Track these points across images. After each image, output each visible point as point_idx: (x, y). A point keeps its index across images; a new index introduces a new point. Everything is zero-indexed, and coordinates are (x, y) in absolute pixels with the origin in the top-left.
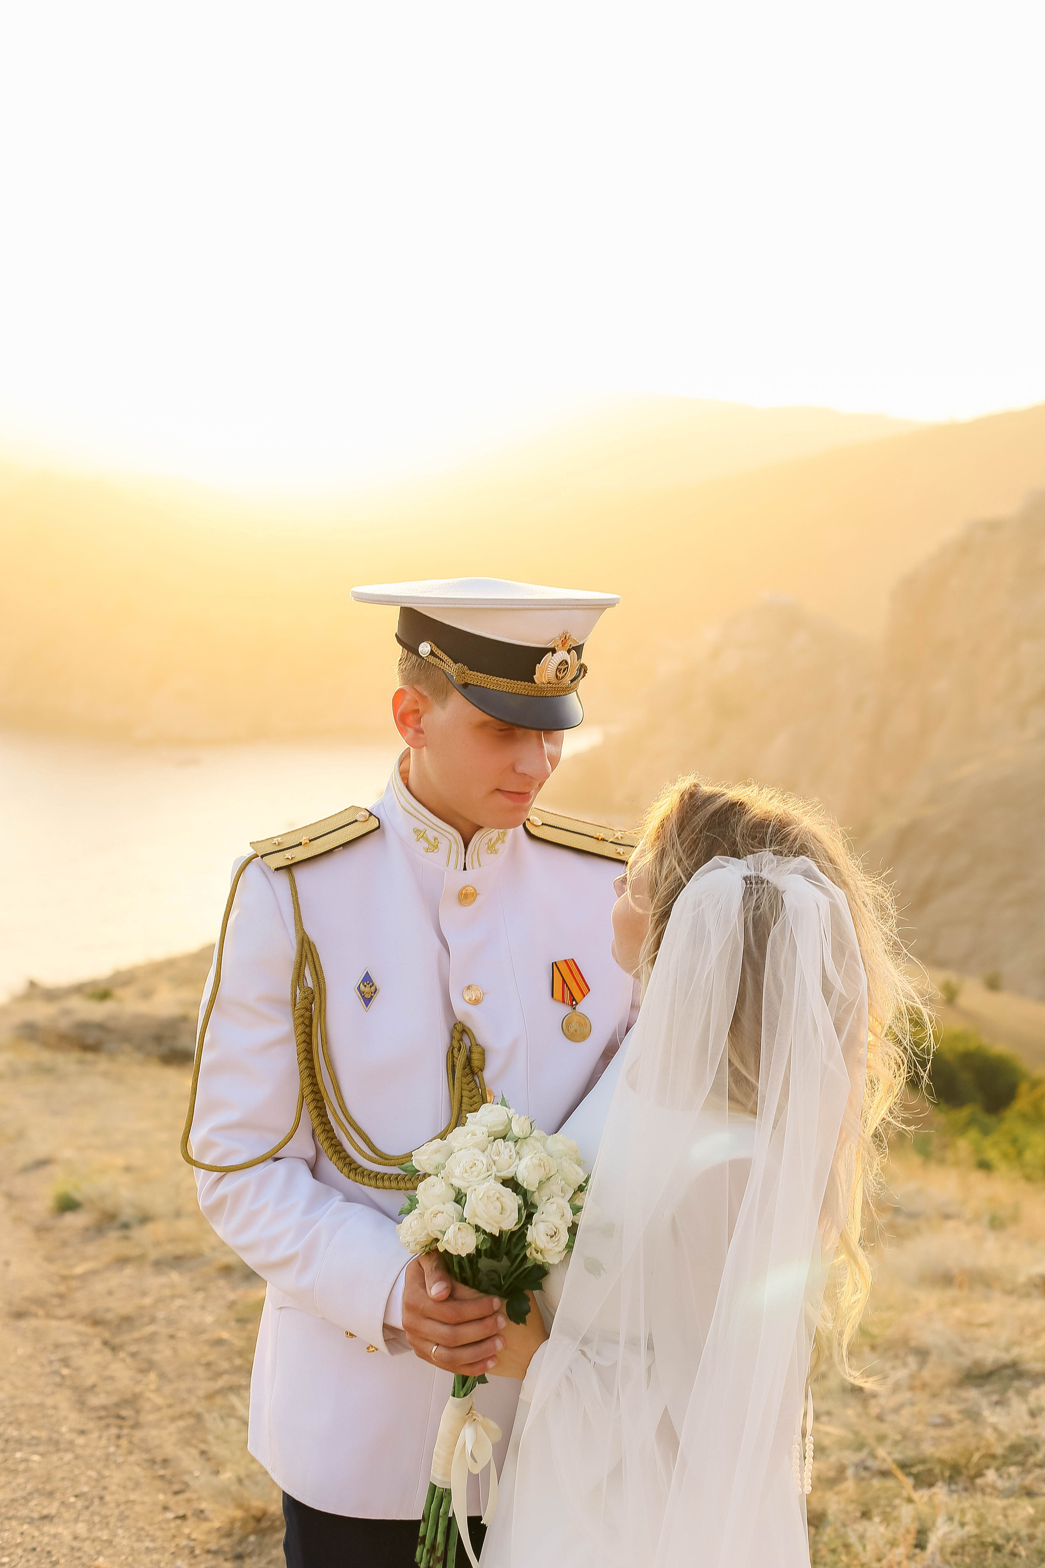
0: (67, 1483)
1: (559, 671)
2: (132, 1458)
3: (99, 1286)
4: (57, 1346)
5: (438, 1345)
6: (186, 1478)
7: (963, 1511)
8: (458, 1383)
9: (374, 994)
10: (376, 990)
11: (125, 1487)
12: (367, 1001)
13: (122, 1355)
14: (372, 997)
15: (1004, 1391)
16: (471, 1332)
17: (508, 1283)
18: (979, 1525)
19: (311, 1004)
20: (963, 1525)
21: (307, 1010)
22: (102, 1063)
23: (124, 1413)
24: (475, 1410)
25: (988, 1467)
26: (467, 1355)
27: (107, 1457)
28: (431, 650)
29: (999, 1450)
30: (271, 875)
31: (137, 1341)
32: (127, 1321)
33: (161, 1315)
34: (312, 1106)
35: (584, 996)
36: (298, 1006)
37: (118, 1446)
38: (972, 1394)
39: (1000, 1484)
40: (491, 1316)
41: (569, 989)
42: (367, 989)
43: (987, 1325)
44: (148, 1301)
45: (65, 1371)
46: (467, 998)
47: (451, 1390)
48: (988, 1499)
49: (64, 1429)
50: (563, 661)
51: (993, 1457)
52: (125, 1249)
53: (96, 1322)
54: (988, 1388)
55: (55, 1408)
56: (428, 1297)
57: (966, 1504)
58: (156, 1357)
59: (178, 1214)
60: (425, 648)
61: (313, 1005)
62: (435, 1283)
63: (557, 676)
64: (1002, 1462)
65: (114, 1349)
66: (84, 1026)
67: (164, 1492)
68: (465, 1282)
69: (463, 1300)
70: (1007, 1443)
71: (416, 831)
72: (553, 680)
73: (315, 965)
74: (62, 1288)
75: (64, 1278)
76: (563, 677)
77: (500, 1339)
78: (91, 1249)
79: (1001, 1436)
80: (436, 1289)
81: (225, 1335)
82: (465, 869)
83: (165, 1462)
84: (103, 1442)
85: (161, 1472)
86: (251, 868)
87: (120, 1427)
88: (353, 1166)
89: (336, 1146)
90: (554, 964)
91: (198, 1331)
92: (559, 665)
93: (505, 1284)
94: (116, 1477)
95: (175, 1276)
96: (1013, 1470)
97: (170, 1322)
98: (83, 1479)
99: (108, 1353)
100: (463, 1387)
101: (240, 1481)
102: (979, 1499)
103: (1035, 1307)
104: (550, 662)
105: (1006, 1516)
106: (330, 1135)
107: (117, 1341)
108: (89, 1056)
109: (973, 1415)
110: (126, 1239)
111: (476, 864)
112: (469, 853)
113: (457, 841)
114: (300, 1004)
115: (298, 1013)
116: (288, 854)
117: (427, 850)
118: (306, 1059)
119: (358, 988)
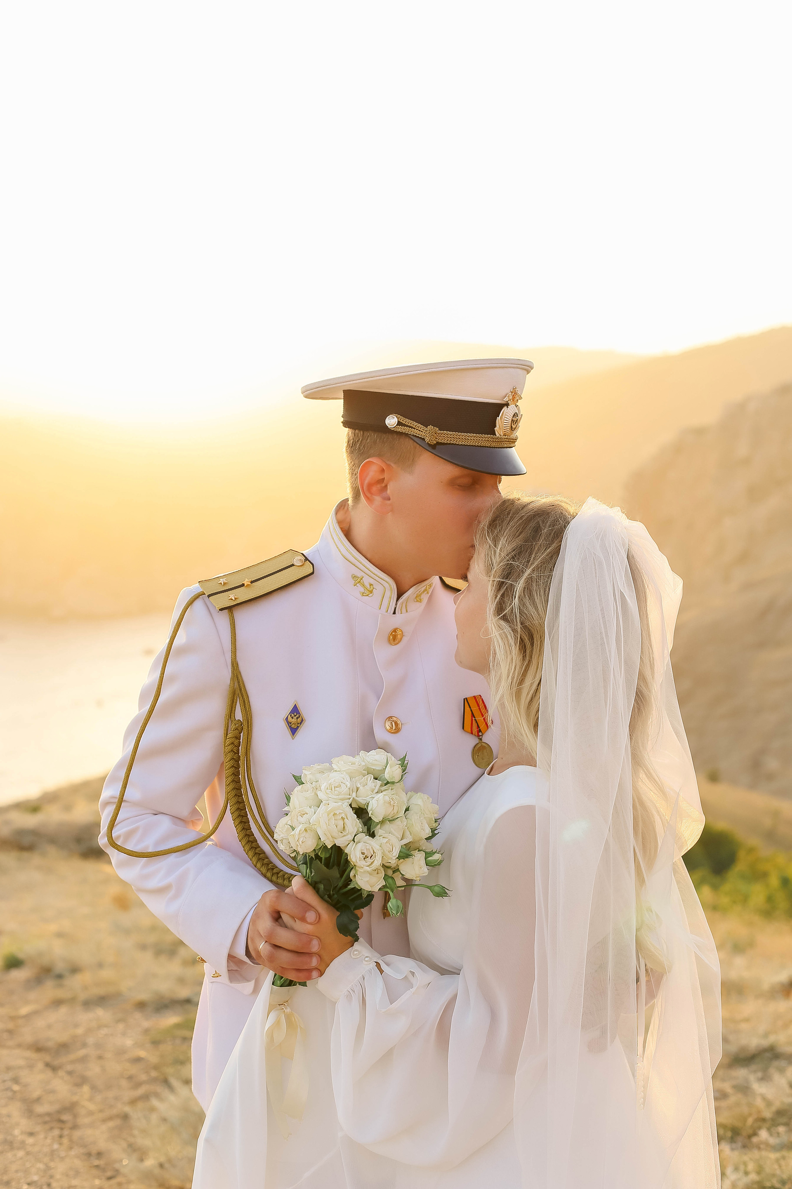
0: (20, 1174)
1: (513, 422)
2: (73, 1153)
3: (40, 1023)
4: (8, 1069)
6: (117, 1166)
7: (745, 1164)
9: (300, 724)
10: (302, 720)
11: (67, 1176)
12: (294, 731)
13: (61, 1073)
14: (298, 727)
15: (765, 1070)
18: (759, 1173)
19: (240, 733)
20: (746, 1173)
21: (237, 738)
22: (36, 859)
23: (65, 1117)
25: (760, 1128)
27: (52, 1154)
28: (398, 420)
29: (767, 1114)
30: (214, 613)
31: (73, 1062)
32: (64, 1047)
33: (91, 1040)
35: (488, 728)
36: (229, 736)
37: (61, 1144)
38: (741, 1073)
39: (772, 1141)
41: (476, 722)
42: (294, 720)
43: (747, 1020)
44: (80, 1031)
45: (16, 1088)
46: (387, 727)
48: (764, 1153)
49: (16, 1132)
50: (515, 414)
51: (764, 1120)
52: (60, 994)
53: (38, 1048)
54: (753, 1067)
55: (9, 1116)
57: (746, 1158)
58: (89, 1074)
59: (100, 965)
60: (392, 420)
61: (242, 734)
63: (511, 427)
64: (772, 1123)
65: (54, 1069)
66: (21, 833)
67: (99, 1177)
70: (774, 1109)
71: (354, 577)
72: (508, 431)
73: (244, 699)
74: (10, 1025)
75: (13, 1018)
78: (32, 995)
79: (769, 1103)
81: (142, 1054)
82: (394, 613)
83: (99, 1155)
84: (49, 1141)
85: (96, 1162)
87: (62, 1129)
88: (275, 871)
90: (466, 700)
91: (120, 1052)
92: (513, 417)
94: (60, 1168)
95: (100, 1012)
96: (781, 1129)
97: (98, 1046)
98: (33, 1170)
99: (49, 1073)
101: (161, 1166)
102: (756, 1154)
103: (783, 1006)
104: (506, 414)
105: (780, 1166)
106: (254, 845)
107: (56, 1063)
108: (25, 854)
109: (744, 1089)
110: (60, 986)
111: (404, 610)
112: (401, 601)
113: (393, 587)
114: (231, 734)
115: (228, 742)
116: (232, 595)
117: (363, 594)
118: (233, 781)
119: (287, 718)
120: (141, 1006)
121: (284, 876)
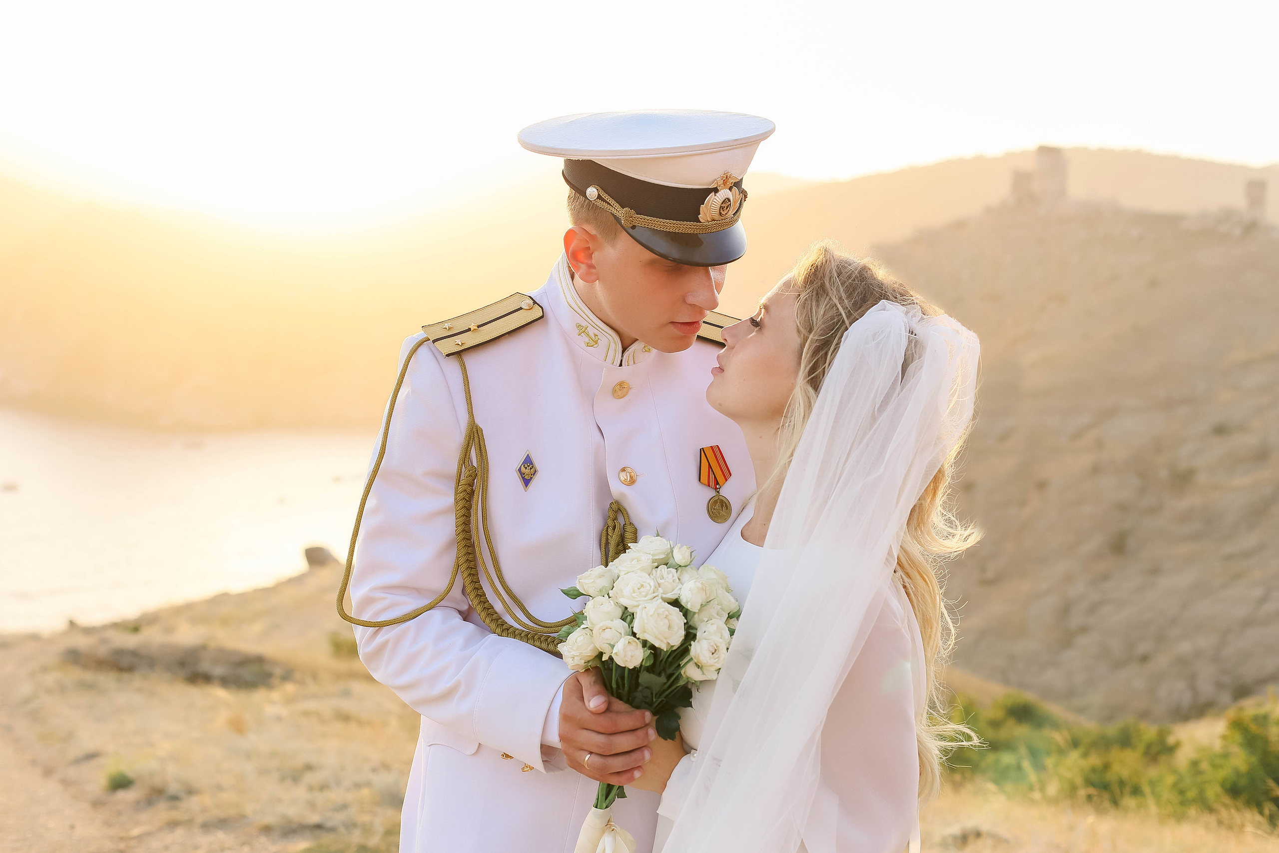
1: (722, 209)
5: (591, 753)
8: (602, 795)
9: (534, 475)
10: (536, 471)
12: (527, 482)
14: (531, 478)
16: (624, 742)
17: (659, 702)
19: (474, 480)
21: (470, 485)
22: (137, 681)
24: (612, 822)
26: (618, 764)
28: (599, 194)
30: (441, 359)
34: (466, 573)
35: (726, 480)
36: (462, 482)
40: (641, 728)
41: (713, 473)
42: (527, 471)
46: (622, 479)
47: (594, 801)
50: (725, 199)
52: (174, 815)
56: (586, 709)
59: (219, 788)
60: (592, 192)
61: (476, 482)
62: (594, 696)
63: (720, 213)
66: (120, 653)
68: (620, 698)
69: (618, 712)
71: (579, 326)
72: (717, 217)
73: (480, 447)
75: (124, 839)
76: (726, 214)
77: (648, 750)
78: (144, 816)
80: (595, 702)
82: (621, 365)
86: (423, 351)
88: (504, 627)
89: (488, 609)
90: (702, 451)
92: (722, 203)
93: (656, 701)
95: (221, 836)
100: (606, 799)
104: (713, 201)
106: (482, 599)
108: (126, 676)
110: (175, 808)
111: (631, 362)
112: (626, 354)
113: (616, 341)
114: (464, 481)
115: (460, 489)
116: (458, 340)
117: (588, 345)
118: (463, 531)
119: (520, 470)
120: (267, 830)
121: (515, 632)
